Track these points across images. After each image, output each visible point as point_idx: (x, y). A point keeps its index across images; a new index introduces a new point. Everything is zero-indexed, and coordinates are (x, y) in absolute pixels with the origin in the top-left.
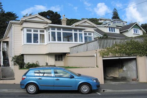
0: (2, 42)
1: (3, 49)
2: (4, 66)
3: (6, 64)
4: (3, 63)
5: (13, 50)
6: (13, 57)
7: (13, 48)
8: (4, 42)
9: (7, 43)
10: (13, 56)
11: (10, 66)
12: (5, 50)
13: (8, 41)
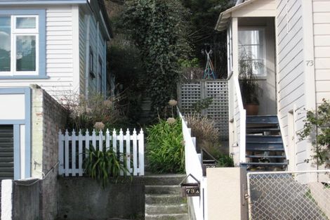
0: (235, 24)
1: (242, 64)
2: (254, 167)
3: (265, 156)
4: (247, 150)
5: (308, 70)
6: (310, 115)
7: (308, 56)
8: (246, 24)
9: (266, 27)
10: (312, 107)
11: (291, 168)
12: (255, 72)
13: (273, 19)
